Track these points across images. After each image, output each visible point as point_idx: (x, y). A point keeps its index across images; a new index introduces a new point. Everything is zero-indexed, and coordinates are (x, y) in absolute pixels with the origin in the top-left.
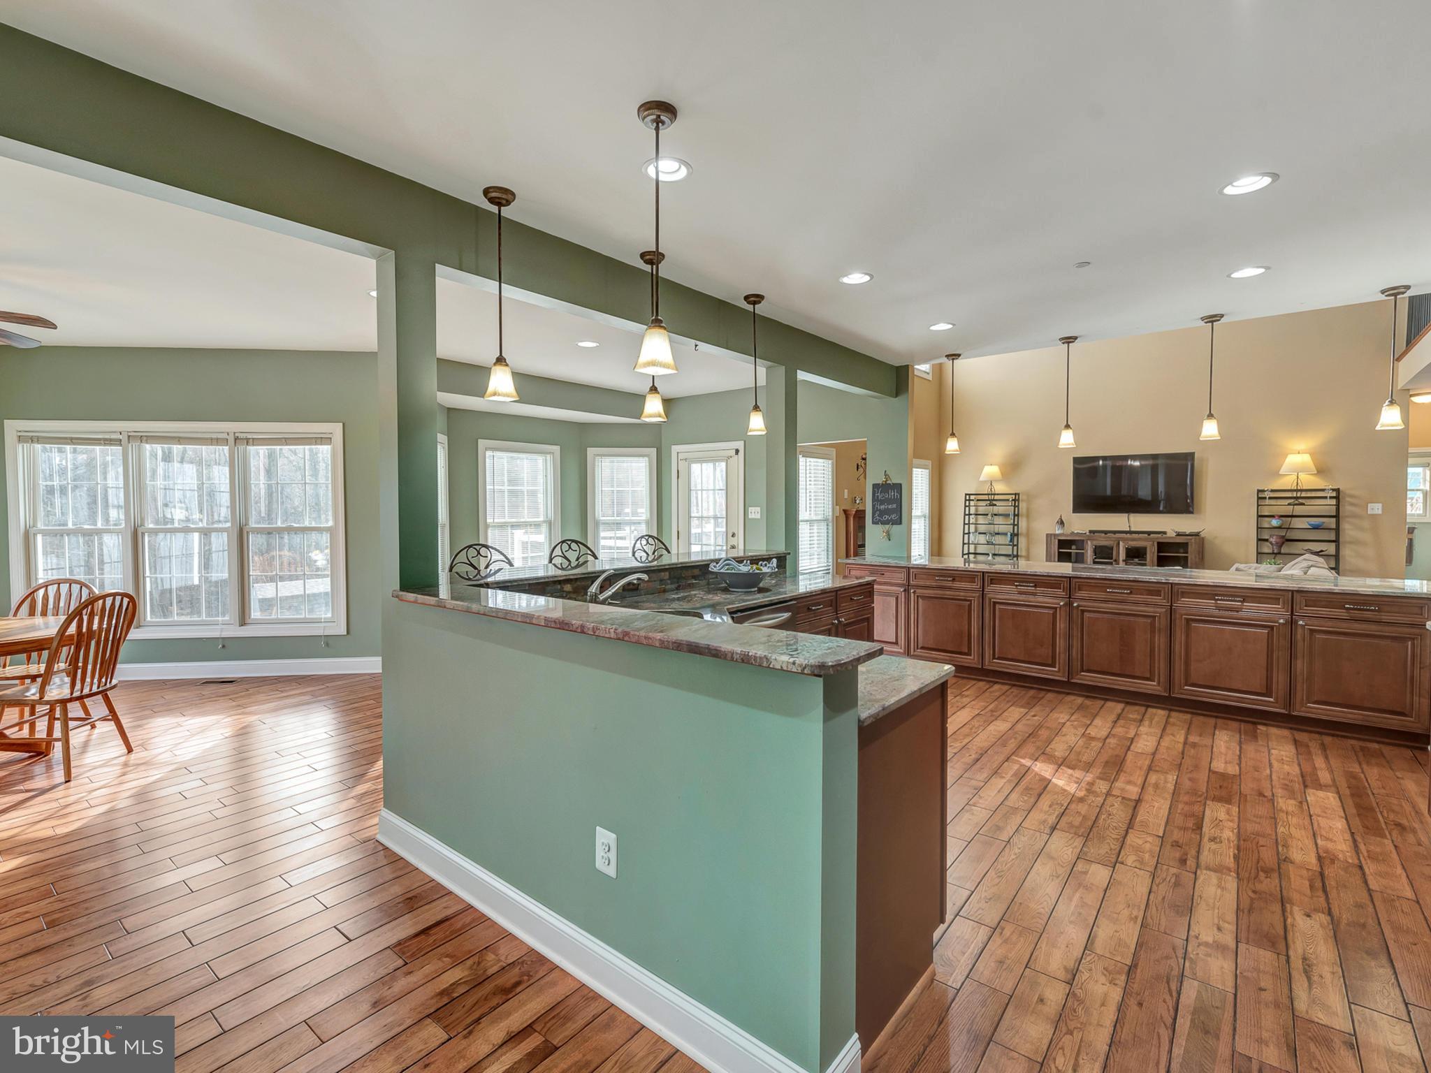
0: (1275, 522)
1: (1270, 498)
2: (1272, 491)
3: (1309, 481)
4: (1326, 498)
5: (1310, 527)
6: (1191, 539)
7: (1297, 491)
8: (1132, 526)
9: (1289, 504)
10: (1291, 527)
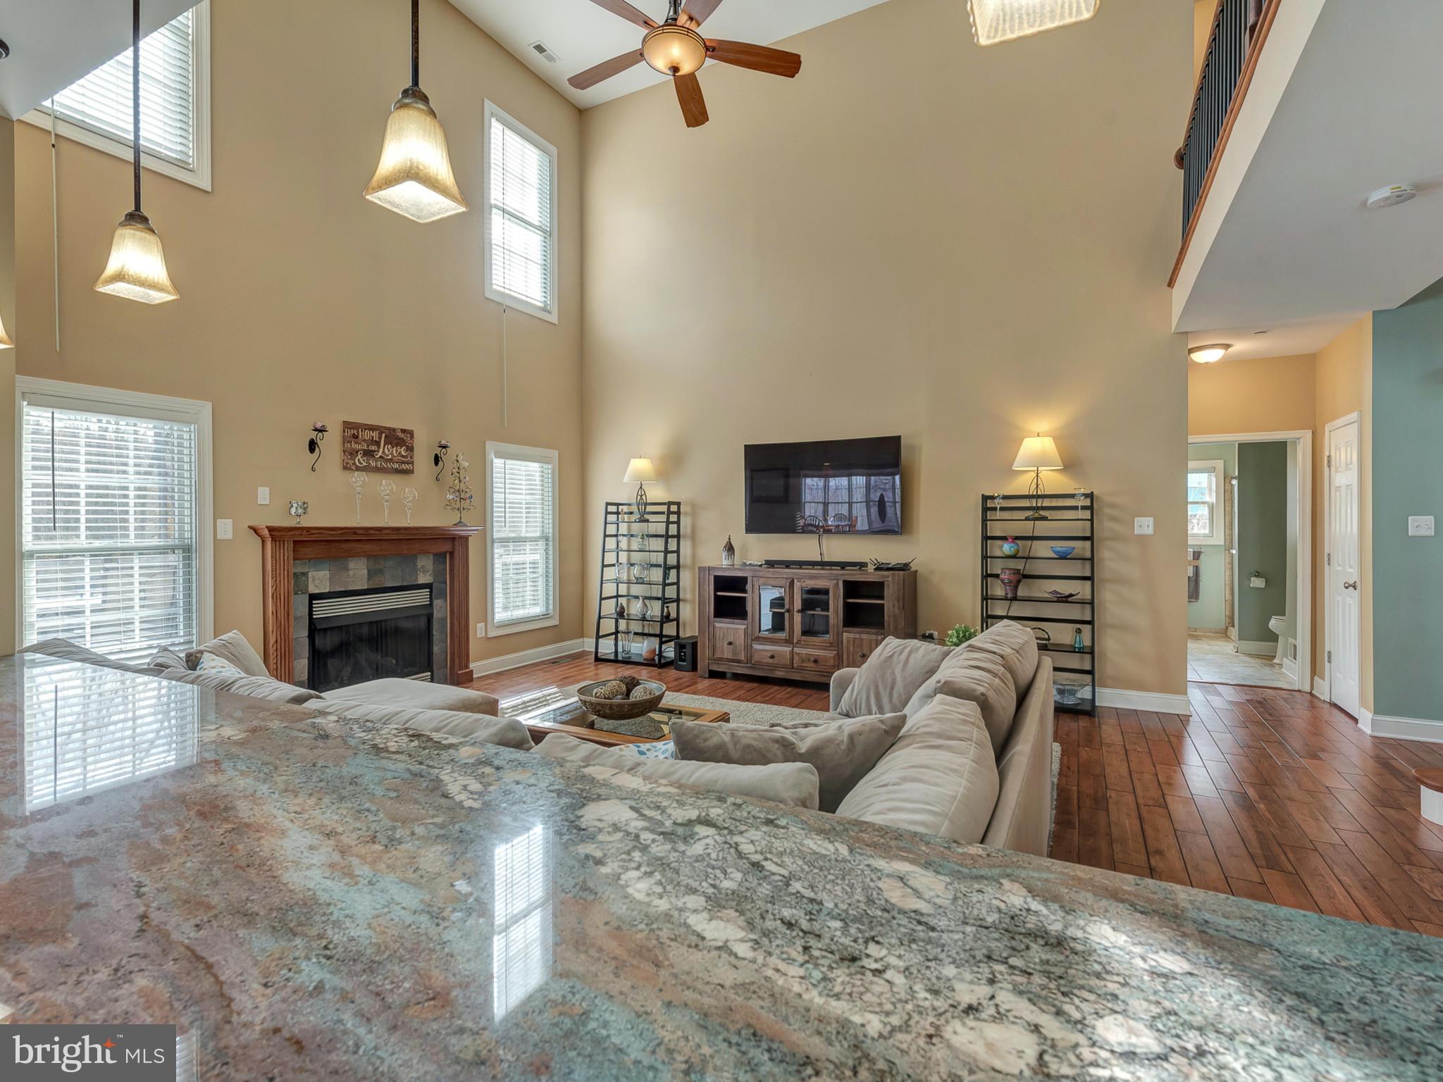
0: (1007, 548)
1: (1002, 509)
2: (1005, 497)
3: (1053, 480)
4: (1076, 508)
5: (1055, 556)
6: (888, 577)
7: (1038, 497)
8: (825, 552)
9: (1027, 519)
10: (1031, 555)
